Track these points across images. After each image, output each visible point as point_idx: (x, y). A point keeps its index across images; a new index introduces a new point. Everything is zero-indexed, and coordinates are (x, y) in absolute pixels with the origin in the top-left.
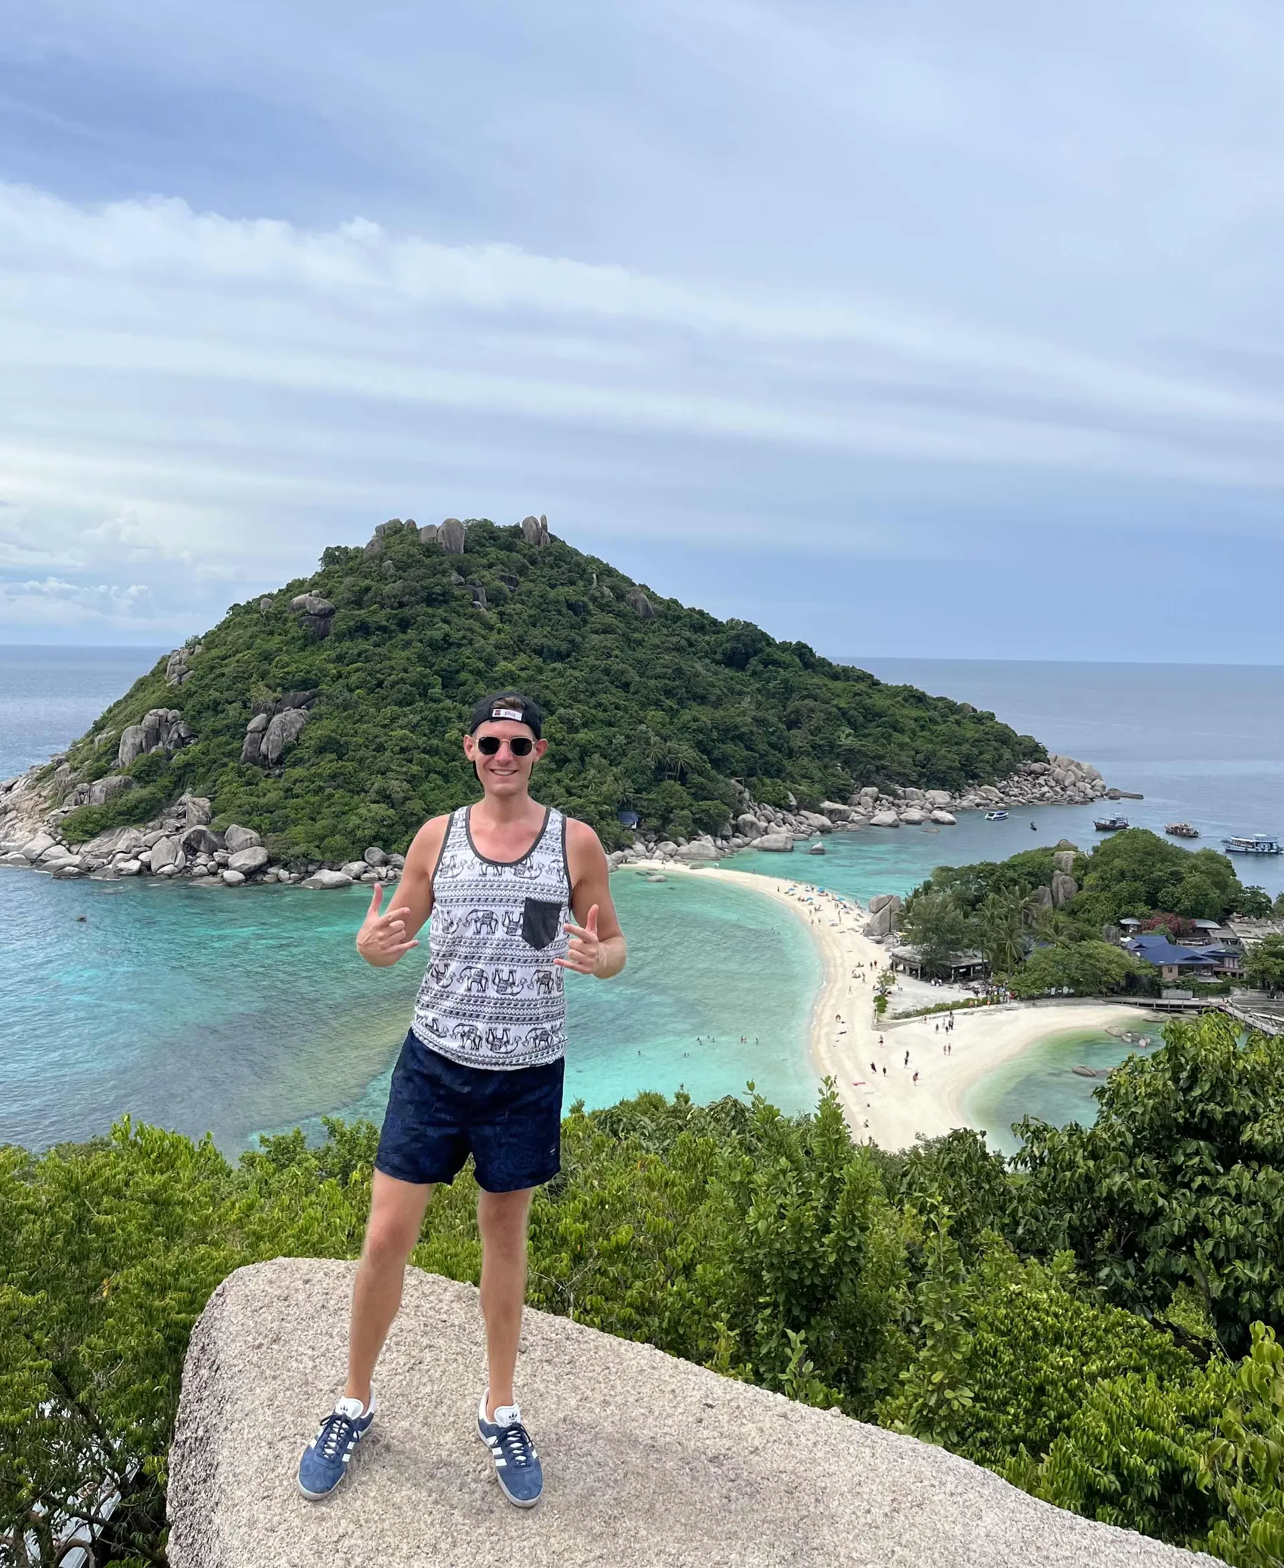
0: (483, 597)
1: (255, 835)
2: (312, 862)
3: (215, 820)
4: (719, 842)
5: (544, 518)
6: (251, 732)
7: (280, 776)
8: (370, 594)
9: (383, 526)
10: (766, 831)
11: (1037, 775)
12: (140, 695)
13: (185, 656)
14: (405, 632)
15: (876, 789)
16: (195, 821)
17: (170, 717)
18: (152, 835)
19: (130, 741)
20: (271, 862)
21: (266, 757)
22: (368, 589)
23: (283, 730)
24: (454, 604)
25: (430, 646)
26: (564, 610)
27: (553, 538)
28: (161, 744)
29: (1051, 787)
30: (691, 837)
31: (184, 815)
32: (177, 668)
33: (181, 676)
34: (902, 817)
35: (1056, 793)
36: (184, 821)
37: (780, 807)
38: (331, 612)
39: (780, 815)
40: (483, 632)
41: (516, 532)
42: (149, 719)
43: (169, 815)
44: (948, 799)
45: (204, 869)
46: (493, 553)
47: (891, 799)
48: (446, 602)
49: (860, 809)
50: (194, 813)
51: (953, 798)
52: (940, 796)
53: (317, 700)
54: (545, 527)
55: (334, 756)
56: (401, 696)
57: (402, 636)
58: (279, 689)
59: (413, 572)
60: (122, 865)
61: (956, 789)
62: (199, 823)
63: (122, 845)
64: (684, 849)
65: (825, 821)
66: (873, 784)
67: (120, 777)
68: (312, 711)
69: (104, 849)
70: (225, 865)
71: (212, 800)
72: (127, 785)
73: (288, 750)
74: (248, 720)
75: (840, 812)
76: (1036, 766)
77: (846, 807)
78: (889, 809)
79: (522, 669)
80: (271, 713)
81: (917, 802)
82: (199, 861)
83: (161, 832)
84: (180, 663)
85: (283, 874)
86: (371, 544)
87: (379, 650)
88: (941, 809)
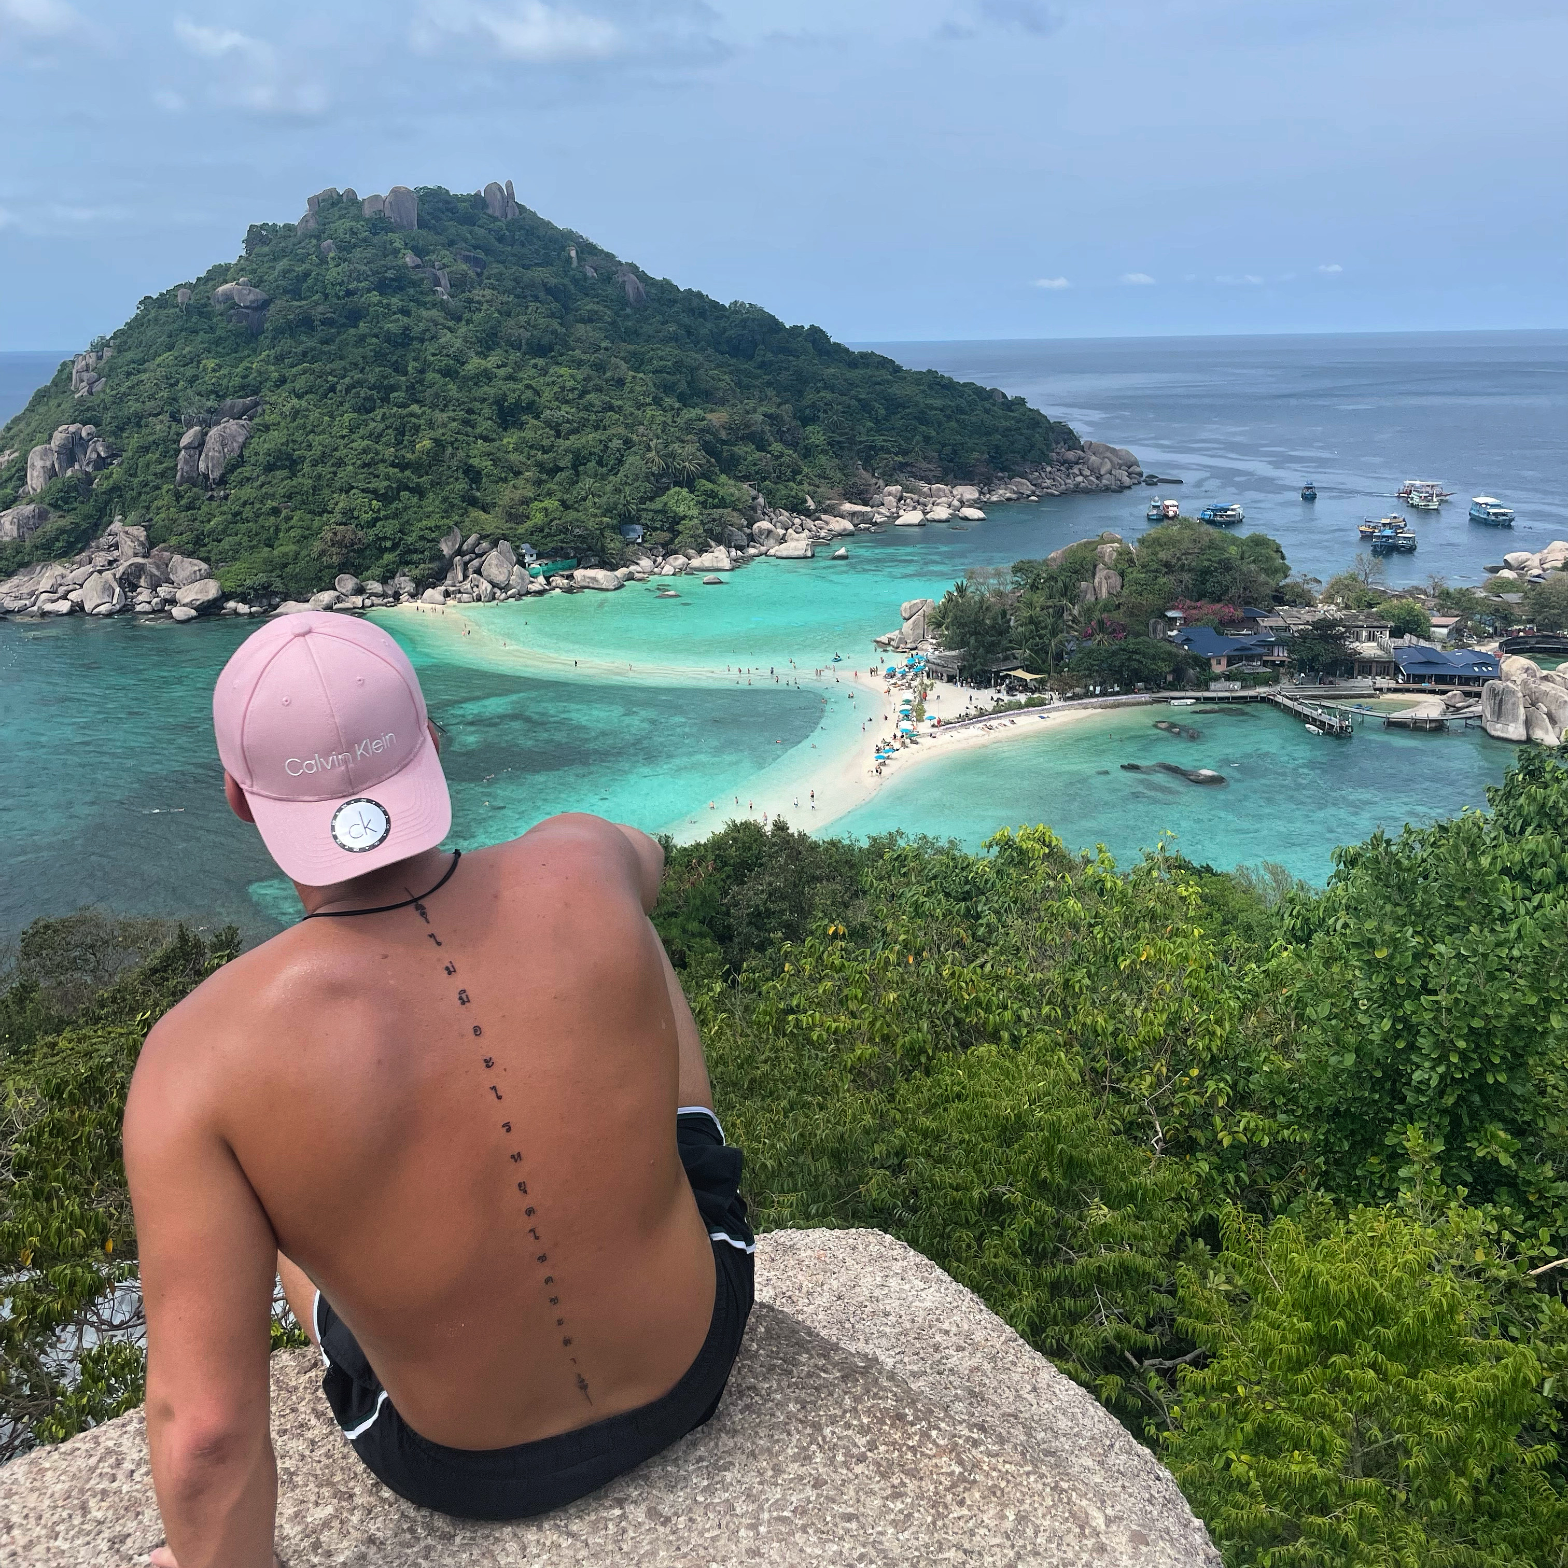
0: (444, 281)
1: (204, 566)
2: (276, 594)
3: (154, 552)
4: (733, 552)
5: (509, 185)
6: (185, 448)
7: (226, 497)
8: (310, 281)
9: (317, 197)
10: (783, 540)
11: (1070, 464)
12: (42, 409)
13: (92, 360)
14: (356, 327)
15: (900, 488)
16: (130, 552)
17: (84, 434)
18: (80, 573)
19: (39, 464)
20: (225, 596)
21: (206, 477)
22: (307, 274)
23: (224, 445)
24: (411, 291)
25: (388, 341)
26: (542, 295)
27: (521, 208)
28: (77, 466)
29: (1086, 477)
30: (702, 550)
31: (116, 546)
32: (85, 376)
33: (91, 385)
34: (928, 516)
35: (1091, 483)
36: (116, 553)
37: (799, 513)
38: (265, 304)
39: (797, 521)
40: (451, 324)
41: (477, 201)
42: (59, 437)
43: (99, 549)
44: (976, 495)
45: (147, 608)
46: (452, 228)
47: (916, 497)
48: (401, 289)
49: (883, 510)
50: (128, 546)
51: (981, 493)
52: (969, 492)
53: (259, 409)
54: (511, 195)
55: (285, 473)
56: (360, 401)
57: (352, 331)
58: (213, 397)
59: (357, 253)
60: (48, 607)
61: (986, 483)
62: (136, 555)
63: (45, 583)
64: (696, 562)
65: (848, 525)
66: (897, 483)
67: (32, 507)
68: (257, 420)
69: (24, 590)
70: (173, 602)
71: (147, 529)
72: (42, 516)
73: (231, 468)
74: (180, 435)
75: (863, 514)
76: (1071, 455)
77: (868, 509)
78: (915, 508)
79: (498, 367)
80: (207, 425)
81: (944, 499)
82: (140, 598)
83: (89, 568)
84: (87, 370)
85: (243, 608)
86: (305, 220)
87: (326, 348)
88: (969, 506)
